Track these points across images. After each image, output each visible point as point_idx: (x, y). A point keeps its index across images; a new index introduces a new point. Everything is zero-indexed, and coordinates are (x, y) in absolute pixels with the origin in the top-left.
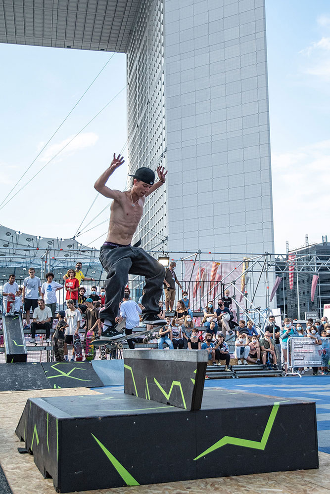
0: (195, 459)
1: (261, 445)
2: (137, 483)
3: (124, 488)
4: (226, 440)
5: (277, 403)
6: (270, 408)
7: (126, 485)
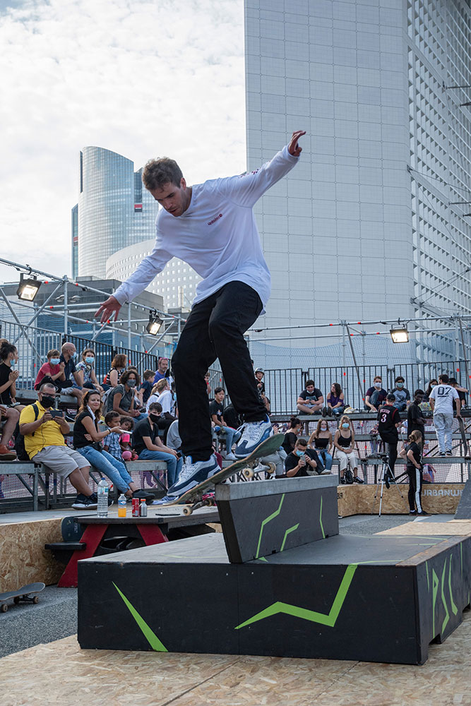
0: (237, 628)
1: (330, 620)
2: (164, 649)
3: (148, 653)
4: (278, 608)
5: (353, 564)
6: (343, 568)
7: (152, 650)
